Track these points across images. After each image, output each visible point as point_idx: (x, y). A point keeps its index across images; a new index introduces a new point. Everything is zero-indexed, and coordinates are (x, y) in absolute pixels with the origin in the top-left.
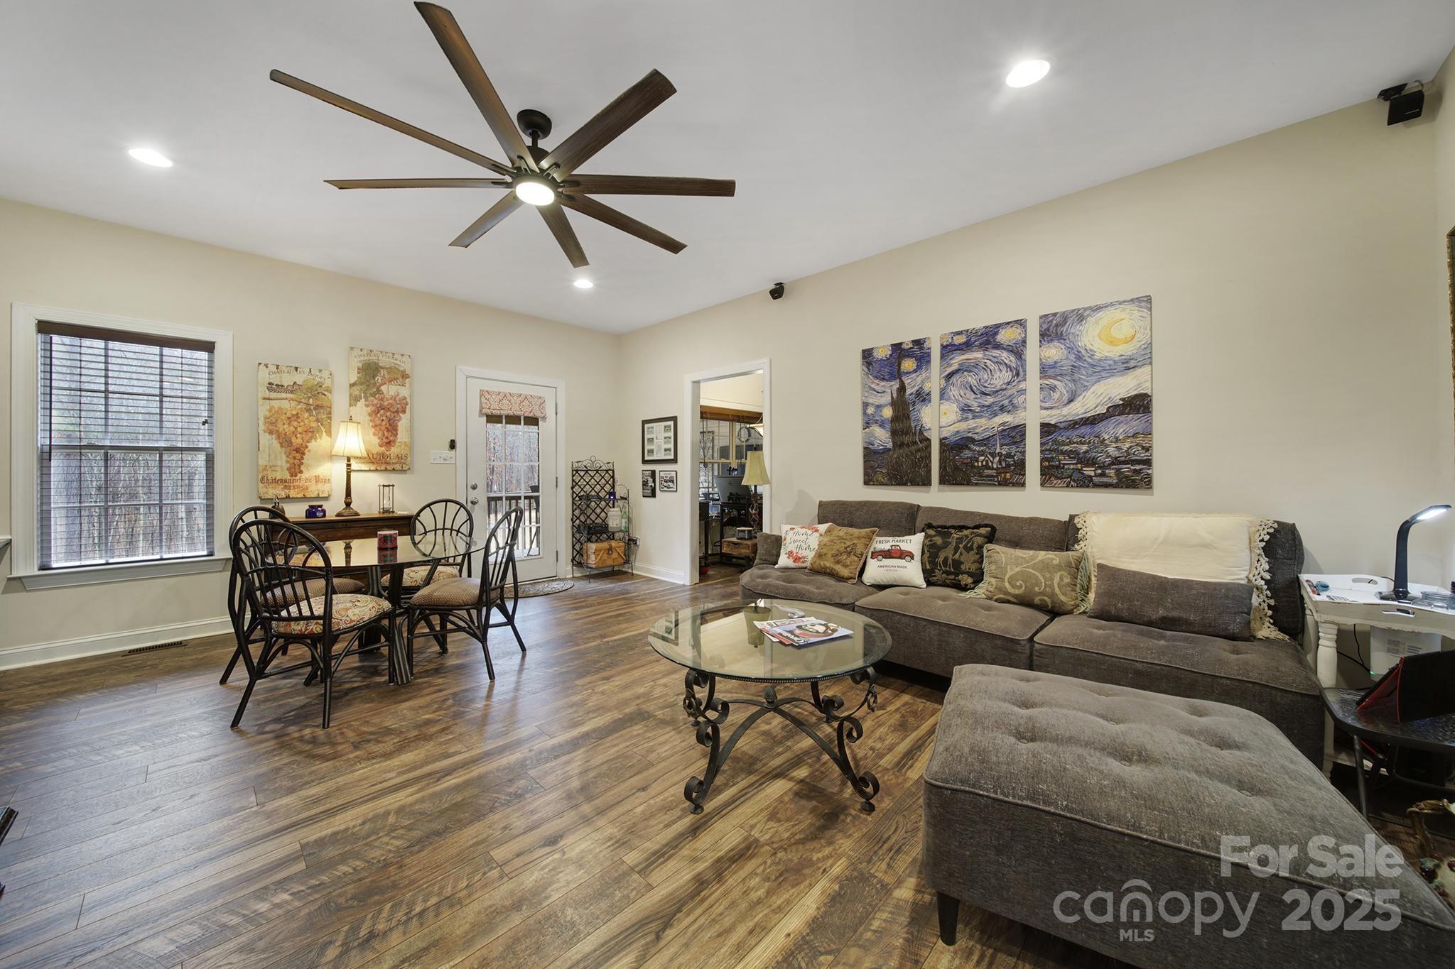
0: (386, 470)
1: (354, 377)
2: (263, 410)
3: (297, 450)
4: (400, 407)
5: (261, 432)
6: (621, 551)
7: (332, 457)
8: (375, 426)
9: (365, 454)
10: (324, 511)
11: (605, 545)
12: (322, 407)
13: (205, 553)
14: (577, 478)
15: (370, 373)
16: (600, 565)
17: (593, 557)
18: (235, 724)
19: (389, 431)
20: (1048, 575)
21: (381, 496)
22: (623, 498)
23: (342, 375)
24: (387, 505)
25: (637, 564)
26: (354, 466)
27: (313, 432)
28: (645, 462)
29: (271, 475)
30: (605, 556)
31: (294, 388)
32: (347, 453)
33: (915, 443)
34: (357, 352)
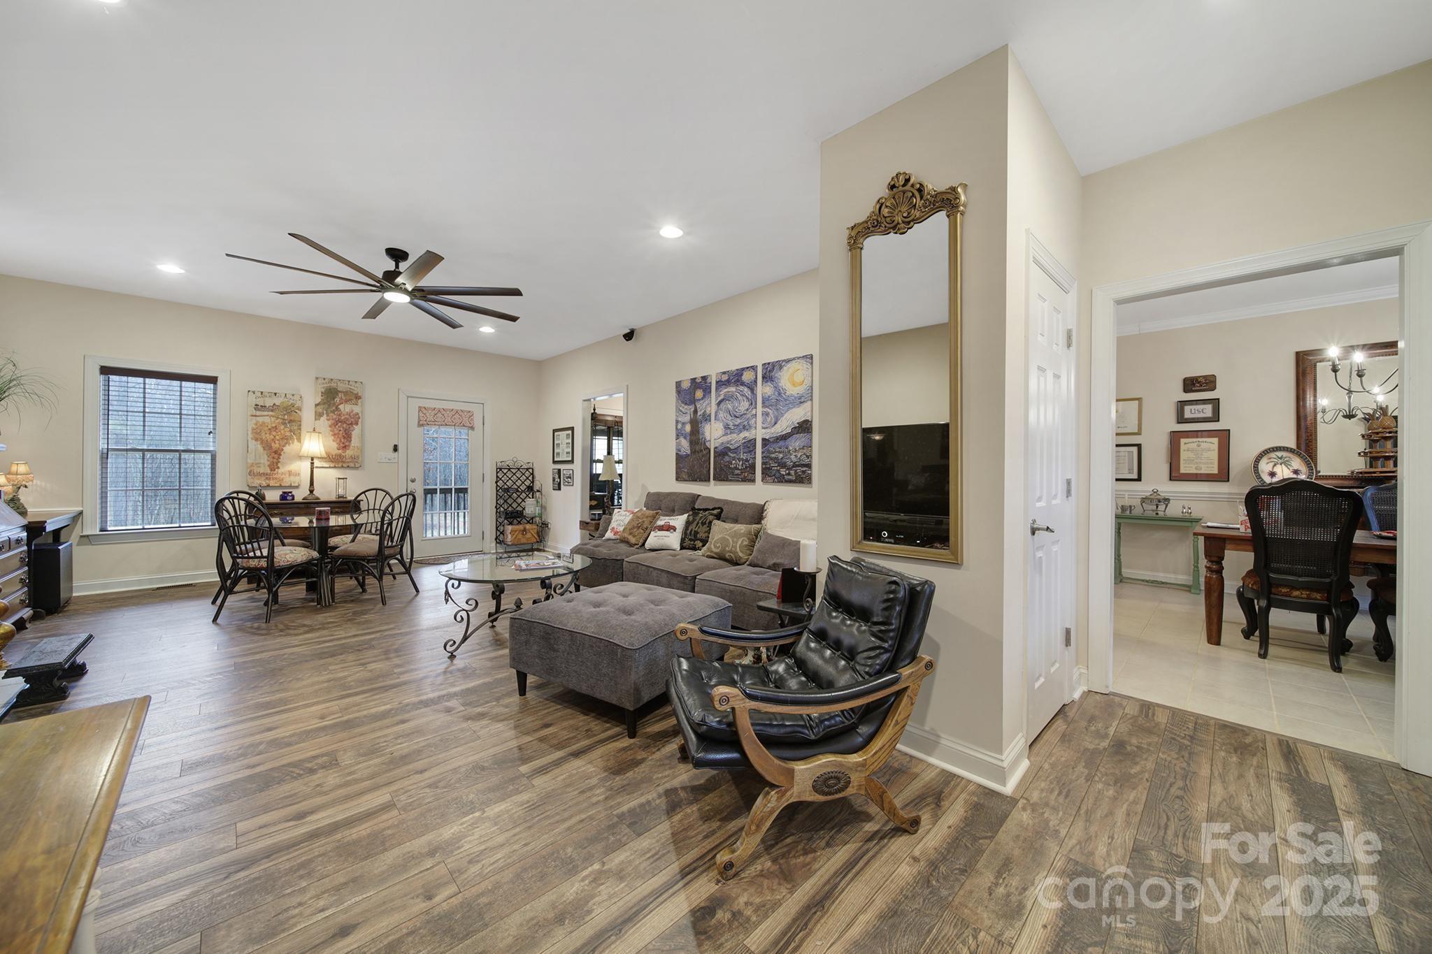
0: (342, 467)
1: (319, 400)
2: (252, 423)
3: (275, 452)
4: (354, 420)
5: (250, 440)
6: (534, 532)
7: (300, 457)
8: (334, 435)
9: (324, 455)
10: (293, 496)
11: (521, 527)
12: (294, 421)
13: (210, 524)
14: (500, 475)
15: (331, 397)
16: (516, 542)
17: (509, 536)
18: (215, 620)
19: (344, 438)
20: (735, 539)
21: (338, 486)
22: (538, 491)
23: (310, 398)
24: (341, 492)
25: (549, 543)
26: (317, 463)
27: (287, 439)
28: (554, 462)
29: (256, 470)
30: (520, 536)
31: (273, 408)
32: (311, 454)
33: (701, 451)
34: (320, 381)
